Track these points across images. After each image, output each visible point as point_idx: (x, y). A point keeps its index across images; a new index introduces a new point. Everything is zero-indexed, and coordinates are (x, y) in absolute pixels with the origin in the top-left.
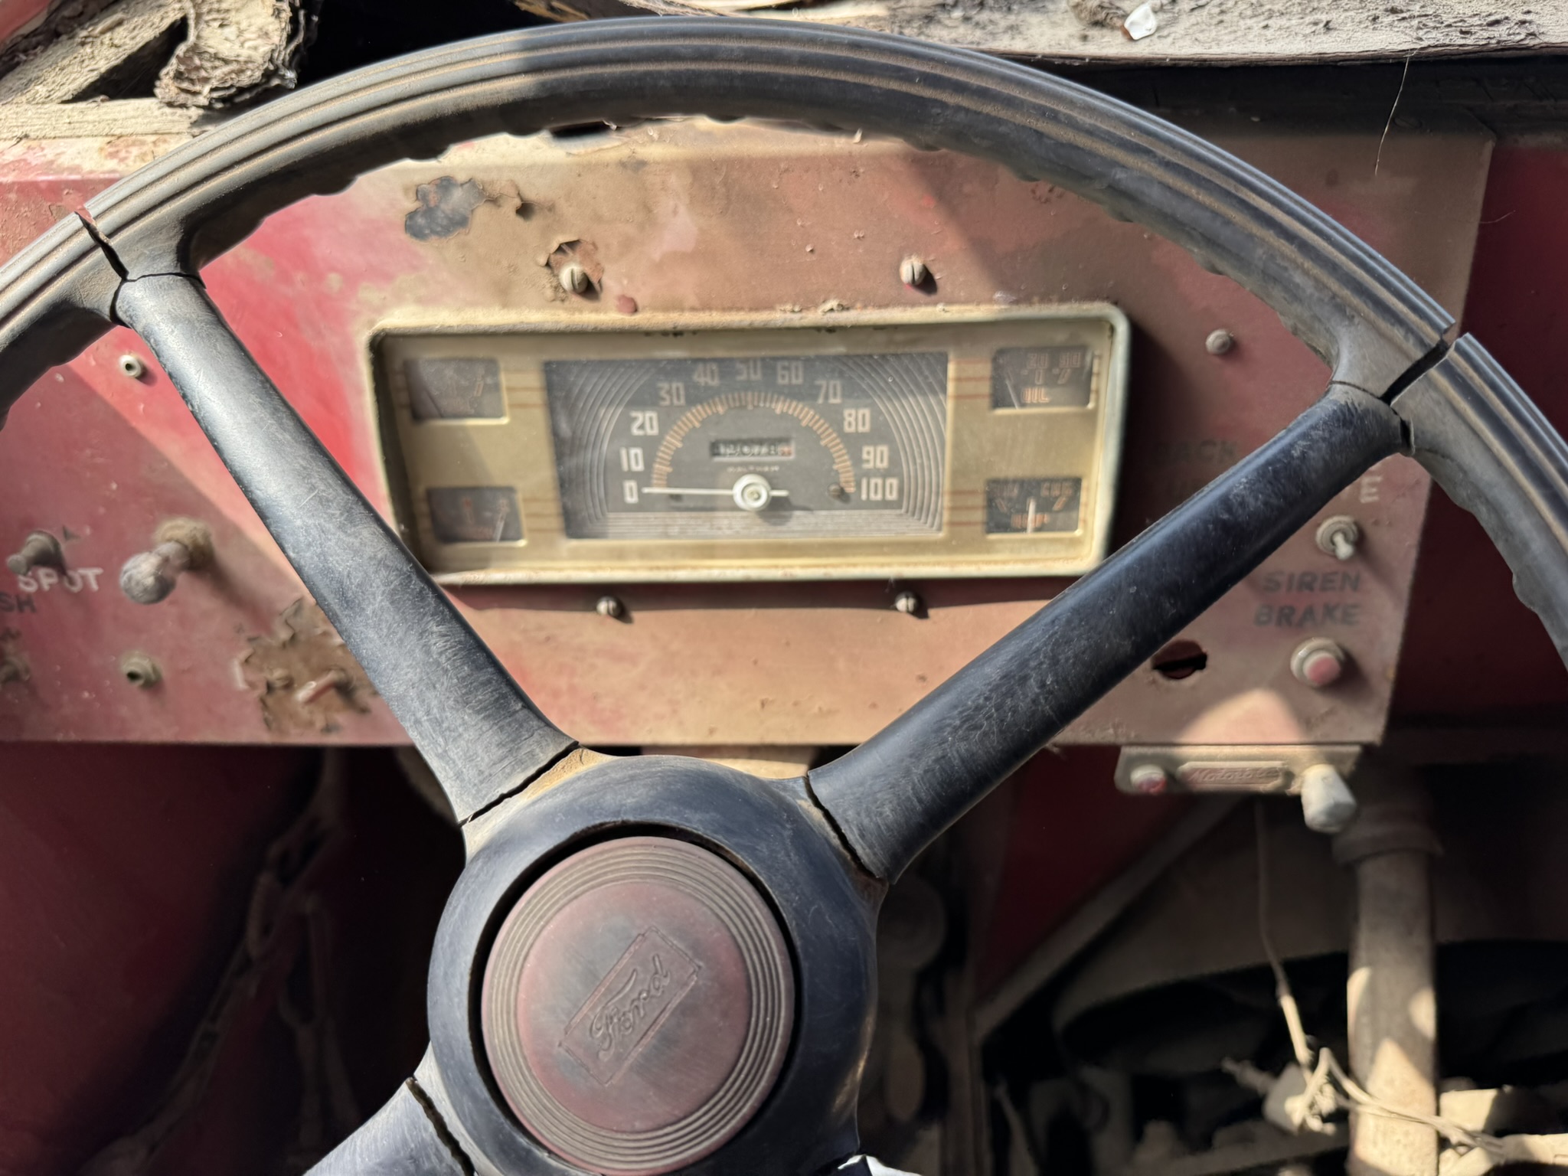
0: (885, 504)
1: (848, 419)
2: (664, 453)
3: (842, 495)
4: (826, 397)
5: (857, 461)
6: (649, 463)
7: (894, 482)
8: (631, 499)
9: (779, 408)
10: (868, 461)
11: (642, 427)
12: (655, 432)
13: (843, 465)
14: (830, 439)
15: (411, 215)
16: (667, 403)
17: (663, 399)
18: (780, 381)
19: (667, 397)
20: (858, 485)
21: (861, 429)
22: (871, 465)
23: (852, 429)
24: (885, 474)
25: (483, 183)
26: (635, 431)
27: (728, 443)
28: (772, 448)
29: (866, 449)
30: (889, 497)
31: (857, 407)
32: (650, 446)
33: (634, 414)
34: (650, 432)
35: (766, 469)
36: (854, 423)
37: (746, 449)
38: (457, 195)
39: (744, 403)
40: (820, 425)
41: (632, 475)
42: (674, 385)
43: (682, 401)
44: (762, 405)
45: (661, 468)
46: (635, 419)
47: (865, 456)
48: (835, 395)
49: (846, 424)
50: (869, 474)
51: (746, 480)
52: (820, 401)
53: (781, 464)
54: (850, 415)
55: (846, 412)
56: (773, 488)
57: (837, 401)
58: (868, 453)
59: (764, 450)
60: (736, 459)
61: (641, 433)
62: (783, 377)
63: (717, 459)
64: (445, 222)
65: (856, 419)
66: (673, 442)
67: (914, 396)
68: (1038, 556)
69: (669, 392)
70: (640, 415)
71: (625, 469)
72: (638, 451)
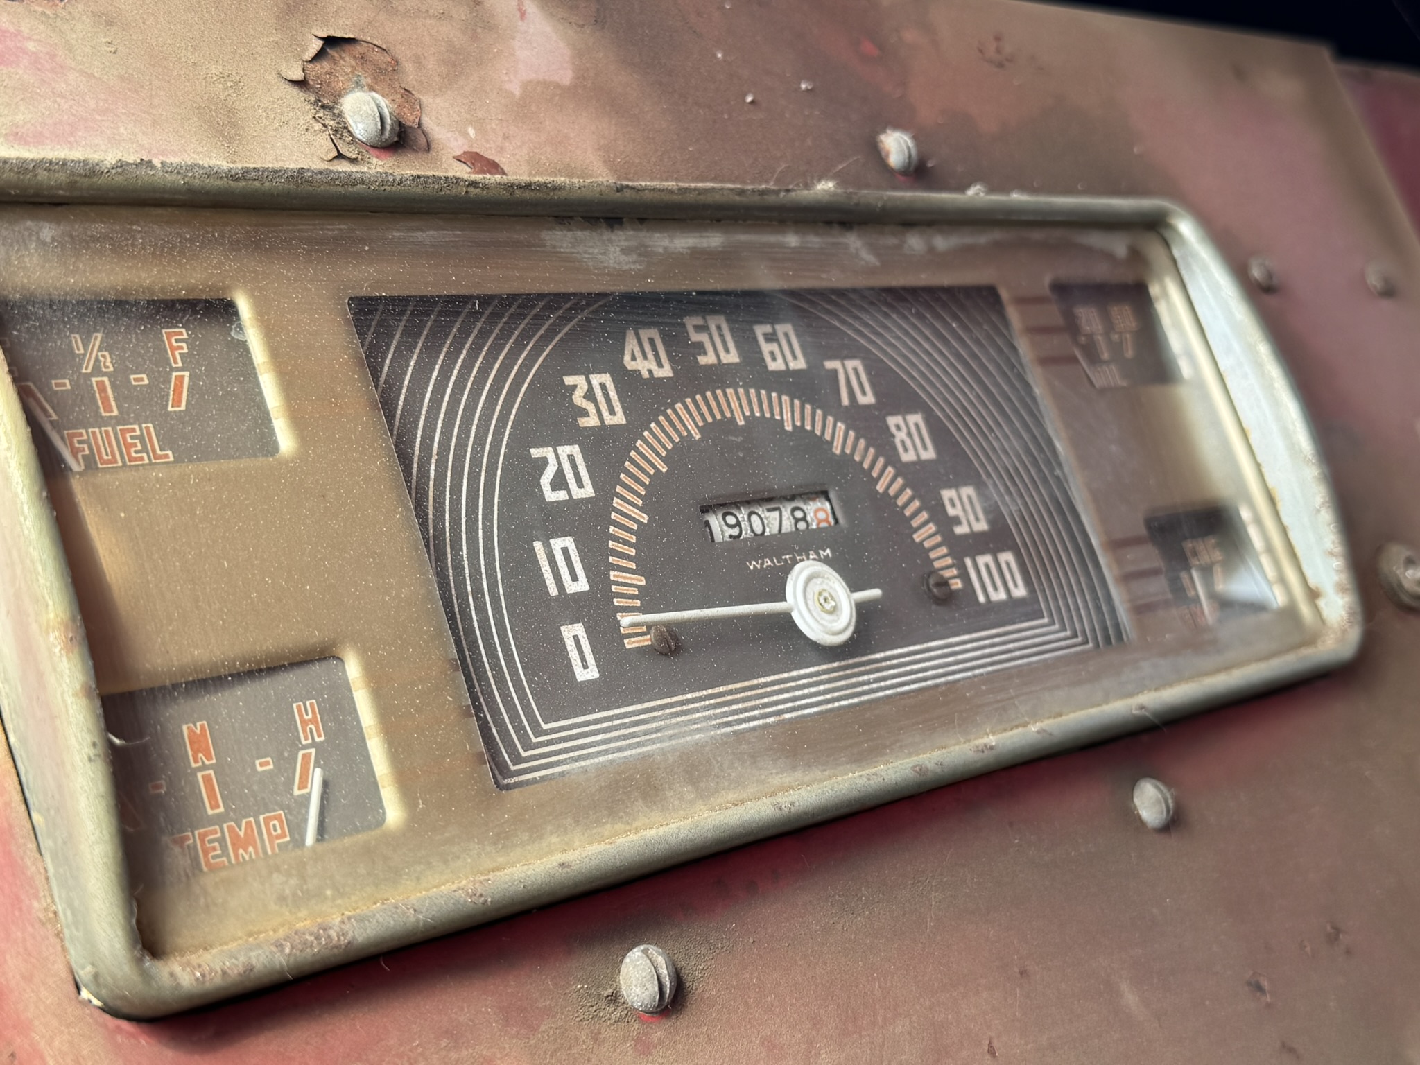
1: (900, 436)
2: (622, 543)
4: (852, 394)
8: (587, 673)
9: (787, 421)
10: (958, 519)
11: (559, 482)
12: (588, 491)
13: (926, 533)
14: (888, 481)
16: (592, 423)
17: (585, 413)
18: (772, 366)
19: (591, 408)
20: (964, 576)
21: (923, 455)
22: (965, 529)
23: (912, 456)
26: (551, 496)
28: (799, 515)
29: (946, 494)
30: (1014, 592)
31: (901, 412)
32: (586, 528)
33: (535, 452)
34: (578, 493)
36: (909, 444)
37: (757, 524)
39: (728, 415)
40: (864, 454)
41: (574, 607)
42: (595, 380)
43: (621, 418)
44: (758, 415)
45: (626, 579)
46: (544, 462)
47: (950, 510)
48: (863, 391)
49: (899, 446)
50: (972, 546)
51: (803, 573)
52: (845, 403)
54: (899, 428)
55: (891, 422)
56: (854, 587)
57: (871, 400)
58: (952, 502)
59: (788, 521)
61: (562, 495)
62: (773, 355)
65: (910, 436)
69: (590, 395)
70: (548, 452)
71: (553, 591)
72: (568, 542)
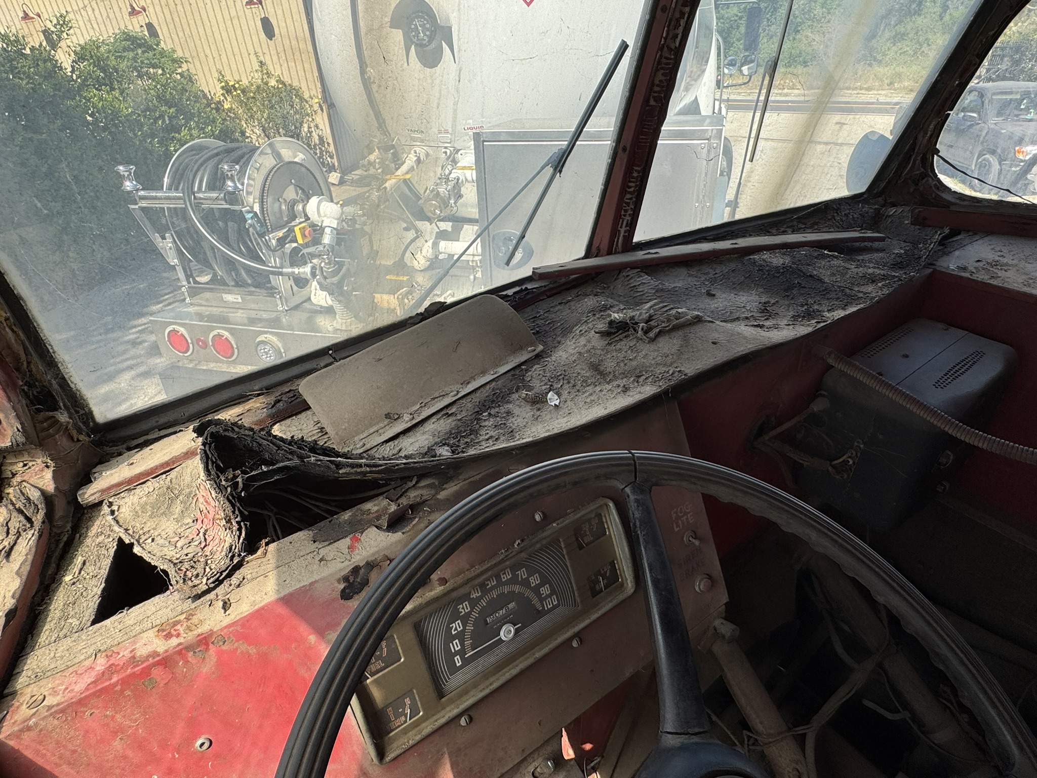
0: (554, 607)
1: (532, 581)
2: (467, 635)
3: (538, 613)
4: (521, 577)
5: (539, 595)
6: (462, 644)
7: (555, 597)
8: (459, 664)
9: (506, 591)
11: (456, 629)
12: (461, 628)
13: (535, 601)
15: (343, 591)
17: (462, 612)
18: (503, 580)
19: (462, 610)
20: (543, 605)
21: (537, 583)
22: (544, 595)
23: (534, 585)
24: (550, 596)
25: (372, 561)
26: (453, 633)
27: (490, 616)
28: (507, 608)
30: (554, 603)
31: (533, 575)
32: (461, 636)
33: (451, 626)
34: (459, 630)
35: (509, 618)
36: (534, 582)
37: (497, 615)
38: (362, 571)
39: (492, 597)
40: (522, 589)
41: (457, 653)
42: (464, 604)
43: (469, 609)
44: (499, 593)
45: (468, 643)
46: (453, 627)
47: (542, 593)
49: (531, 584)
50: (546, 598)
51: (504, 628)
52: (520, 580)
53: (513, 613)
54: (532, 579)
55: (530, 579)
56: (514, 625)
57: (526, 576)
58: (542, 590)
59: (504, 611)
61: (456, 632)
62: (504, 578)
63: (488, 626)
64: (359, 586)
65: (534, 580)
66: (470, 628)
68: (613, 597)
69: (463, 608)
70: (454, 625)
71: (453, 651)
72: (457, 641)
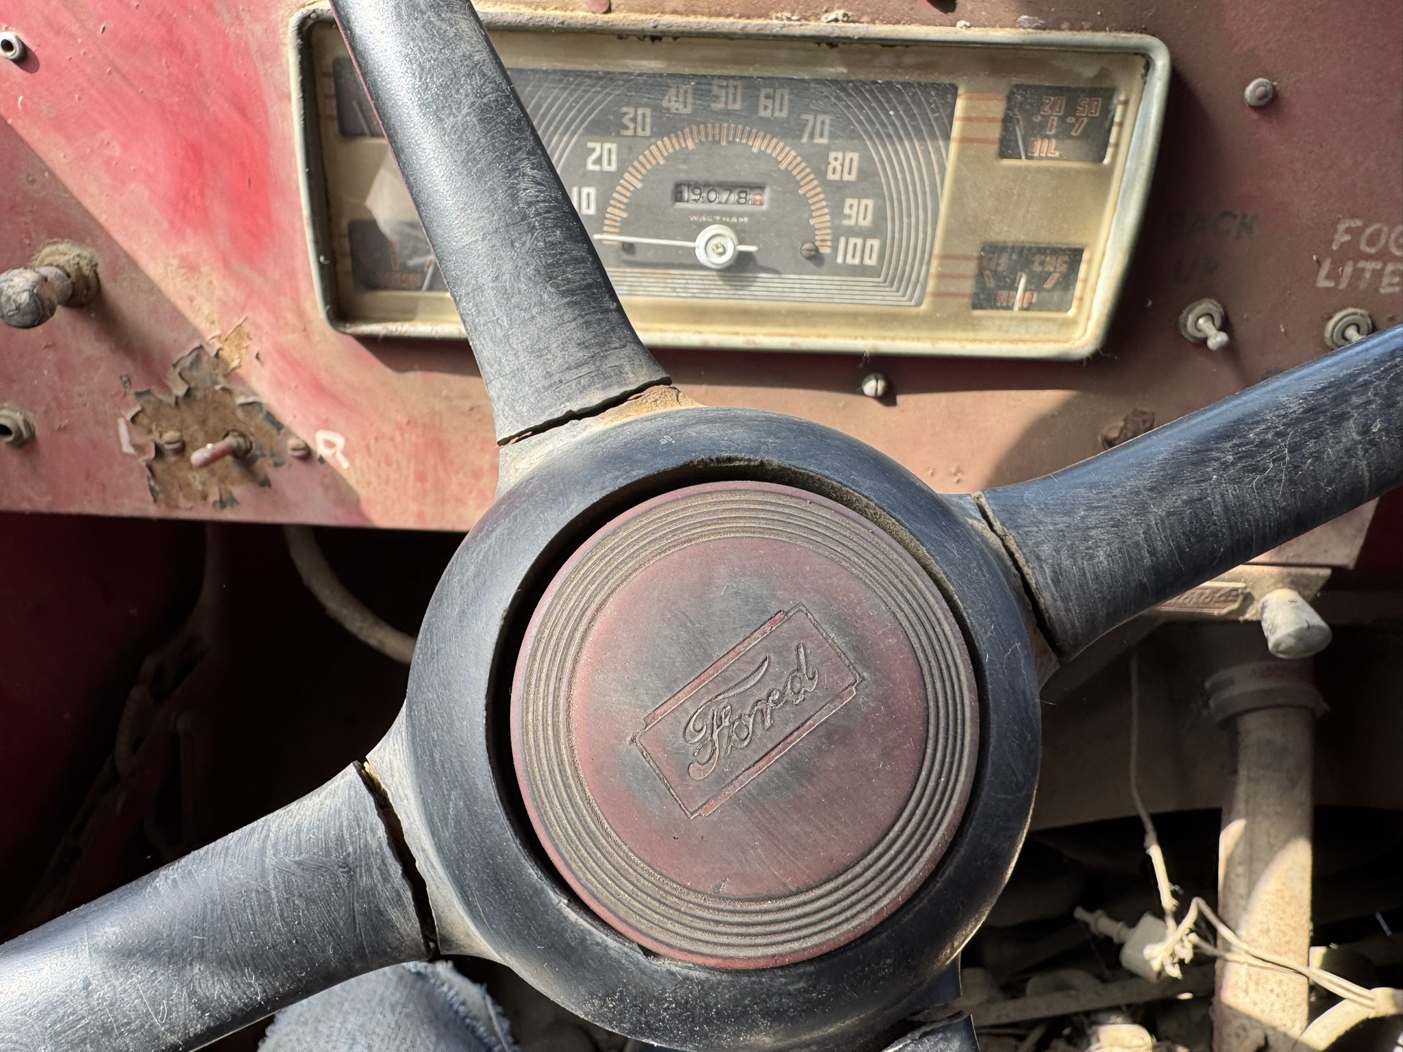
0: (862, 270)
1: (833, 163)
2: (621, 195)
3: (815, 257)
4: (812, 136)
5: (837, 212)
6: (602, 205)
7: (876, 243)
9: (757, 146)
10: (849, 217)
11: (599, 161)
12: (613, 168)
13: (821, 220)
14: (810, 188)
16: (630, 133)
17: (626, 128)
18: (762, 113)
19: (632, 126)
20: (835, 249)
21: (846, 177)
22: (852, 222)
23: (837, 177)
24: (865, 234)
26: (591, 167)
27: (694, 186)
28: (743, 195)
29: (849, 201)
30: (867, 262)
31: (844, 151)
32: (605, 184)
33: (590, 145)
34: (606, 168)
35: (734, 220)
36: (839, 168)
37: (713, 196)
39: (717, 138)
40: (801, 171)
42: (640, 111)
43: (648, 132)
44: (737, 140)
45: (617, 213)
46: (593, 150)
47: (847, 211)
48: (822, 136)
49: (830, 168)
50: (850, 233)
51: (711, 230)
52: (804, 140)
53: (751, 215)
54: (836, 159)
55: (832, 155)
56: (741, 242)
57: (824, 141)
58: (851, 206)
59: (734, 197)
60: (701, 206)
61: (597, 168)
62: (766, 108)
63: (679, 205)
65: (842, 165)
66: (632, 180)
67: (911, 140)
68: (1027, 337)
69: (634, 120)
70: (598, 146)
72: (592, 191)
